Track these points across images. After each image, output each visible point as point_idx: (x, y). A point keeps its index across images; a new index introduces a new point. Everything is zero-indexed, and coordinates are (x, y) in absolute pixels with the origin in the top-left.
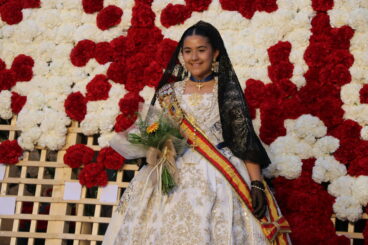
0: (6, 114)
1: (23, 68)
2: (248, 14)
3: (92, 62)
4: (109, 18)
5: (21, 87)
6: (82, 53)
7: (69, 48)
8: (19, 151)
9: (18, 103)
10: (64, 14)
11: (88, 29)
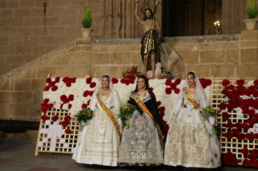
0: (67, 109)
1: (71, 98)
2: (128, 84)
3: (89, 96)
4: (93, 85)
5: (71, 102)
6: (86, 94)
7: (83, 93)
8: (70, 118)
9: (70, 106)
10: (81, 84)
11: (88, 88)
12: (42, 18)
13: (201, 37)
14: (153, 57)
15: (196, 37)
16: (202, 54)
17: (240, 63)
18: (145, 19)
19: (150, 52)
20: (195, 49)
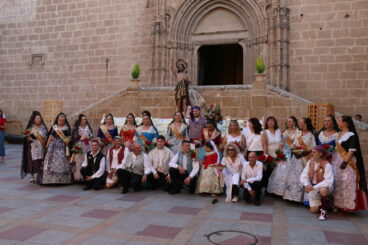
12: (104, 71)
13: (223, 87)
14: (184, 101)
15: (219, 86)
16: (224, 99)
17: (252, 107)
18: (179, 71)
19: (182, 98)
20: (218, 95)
